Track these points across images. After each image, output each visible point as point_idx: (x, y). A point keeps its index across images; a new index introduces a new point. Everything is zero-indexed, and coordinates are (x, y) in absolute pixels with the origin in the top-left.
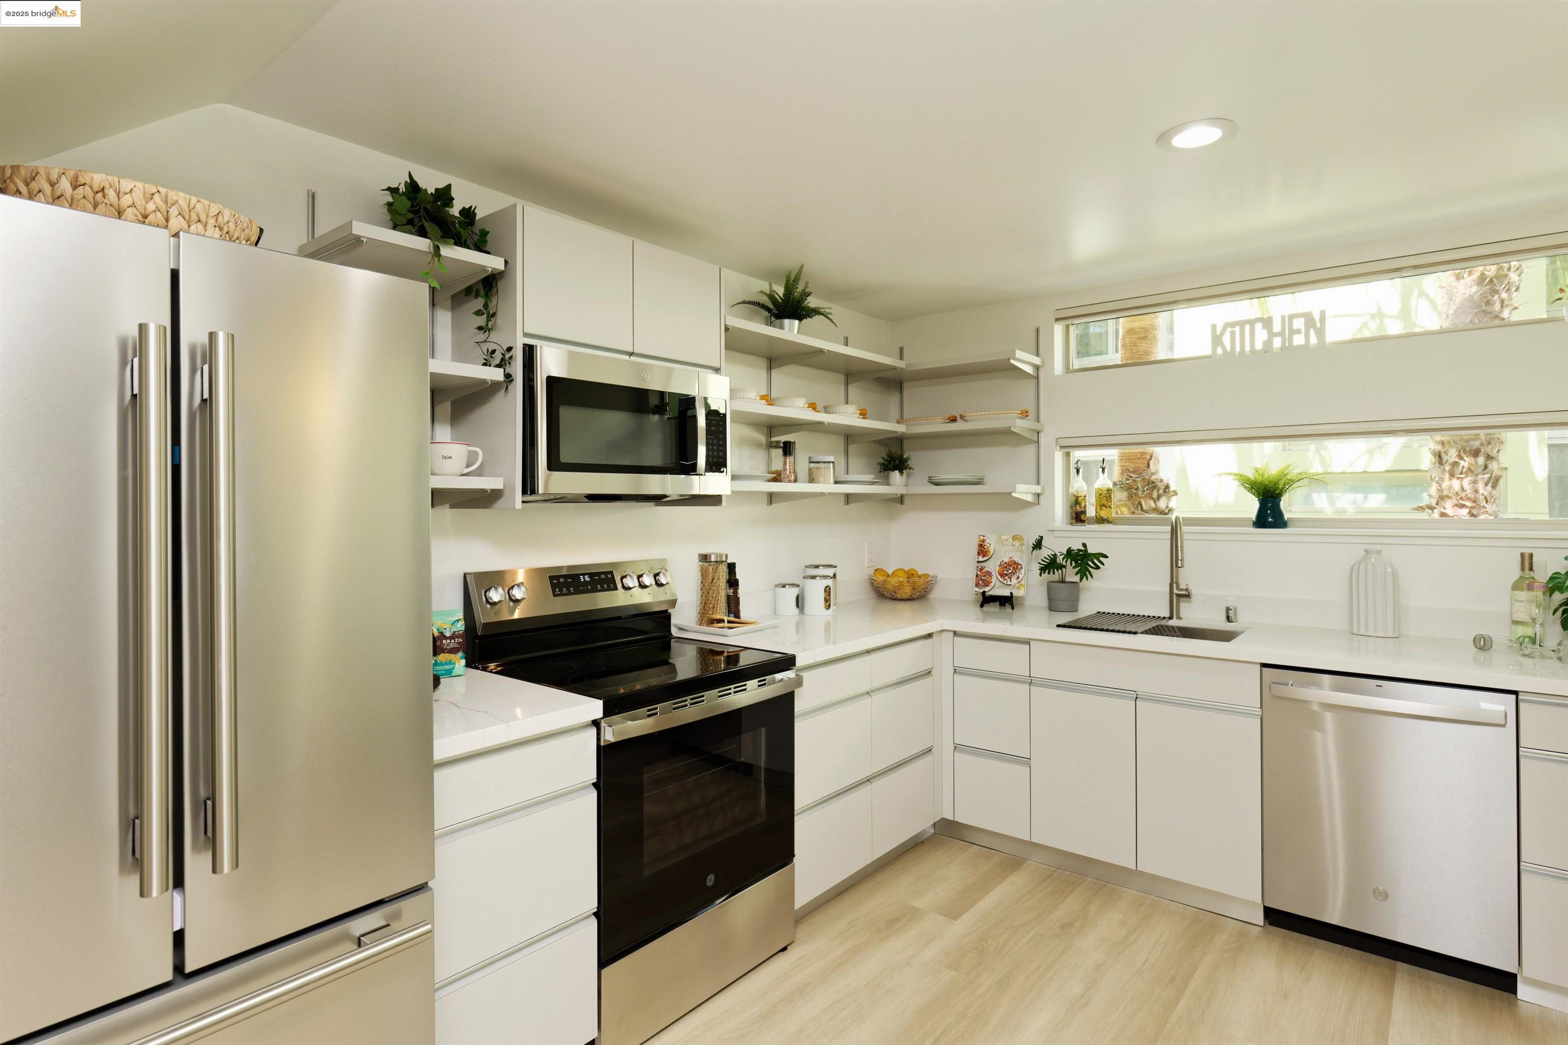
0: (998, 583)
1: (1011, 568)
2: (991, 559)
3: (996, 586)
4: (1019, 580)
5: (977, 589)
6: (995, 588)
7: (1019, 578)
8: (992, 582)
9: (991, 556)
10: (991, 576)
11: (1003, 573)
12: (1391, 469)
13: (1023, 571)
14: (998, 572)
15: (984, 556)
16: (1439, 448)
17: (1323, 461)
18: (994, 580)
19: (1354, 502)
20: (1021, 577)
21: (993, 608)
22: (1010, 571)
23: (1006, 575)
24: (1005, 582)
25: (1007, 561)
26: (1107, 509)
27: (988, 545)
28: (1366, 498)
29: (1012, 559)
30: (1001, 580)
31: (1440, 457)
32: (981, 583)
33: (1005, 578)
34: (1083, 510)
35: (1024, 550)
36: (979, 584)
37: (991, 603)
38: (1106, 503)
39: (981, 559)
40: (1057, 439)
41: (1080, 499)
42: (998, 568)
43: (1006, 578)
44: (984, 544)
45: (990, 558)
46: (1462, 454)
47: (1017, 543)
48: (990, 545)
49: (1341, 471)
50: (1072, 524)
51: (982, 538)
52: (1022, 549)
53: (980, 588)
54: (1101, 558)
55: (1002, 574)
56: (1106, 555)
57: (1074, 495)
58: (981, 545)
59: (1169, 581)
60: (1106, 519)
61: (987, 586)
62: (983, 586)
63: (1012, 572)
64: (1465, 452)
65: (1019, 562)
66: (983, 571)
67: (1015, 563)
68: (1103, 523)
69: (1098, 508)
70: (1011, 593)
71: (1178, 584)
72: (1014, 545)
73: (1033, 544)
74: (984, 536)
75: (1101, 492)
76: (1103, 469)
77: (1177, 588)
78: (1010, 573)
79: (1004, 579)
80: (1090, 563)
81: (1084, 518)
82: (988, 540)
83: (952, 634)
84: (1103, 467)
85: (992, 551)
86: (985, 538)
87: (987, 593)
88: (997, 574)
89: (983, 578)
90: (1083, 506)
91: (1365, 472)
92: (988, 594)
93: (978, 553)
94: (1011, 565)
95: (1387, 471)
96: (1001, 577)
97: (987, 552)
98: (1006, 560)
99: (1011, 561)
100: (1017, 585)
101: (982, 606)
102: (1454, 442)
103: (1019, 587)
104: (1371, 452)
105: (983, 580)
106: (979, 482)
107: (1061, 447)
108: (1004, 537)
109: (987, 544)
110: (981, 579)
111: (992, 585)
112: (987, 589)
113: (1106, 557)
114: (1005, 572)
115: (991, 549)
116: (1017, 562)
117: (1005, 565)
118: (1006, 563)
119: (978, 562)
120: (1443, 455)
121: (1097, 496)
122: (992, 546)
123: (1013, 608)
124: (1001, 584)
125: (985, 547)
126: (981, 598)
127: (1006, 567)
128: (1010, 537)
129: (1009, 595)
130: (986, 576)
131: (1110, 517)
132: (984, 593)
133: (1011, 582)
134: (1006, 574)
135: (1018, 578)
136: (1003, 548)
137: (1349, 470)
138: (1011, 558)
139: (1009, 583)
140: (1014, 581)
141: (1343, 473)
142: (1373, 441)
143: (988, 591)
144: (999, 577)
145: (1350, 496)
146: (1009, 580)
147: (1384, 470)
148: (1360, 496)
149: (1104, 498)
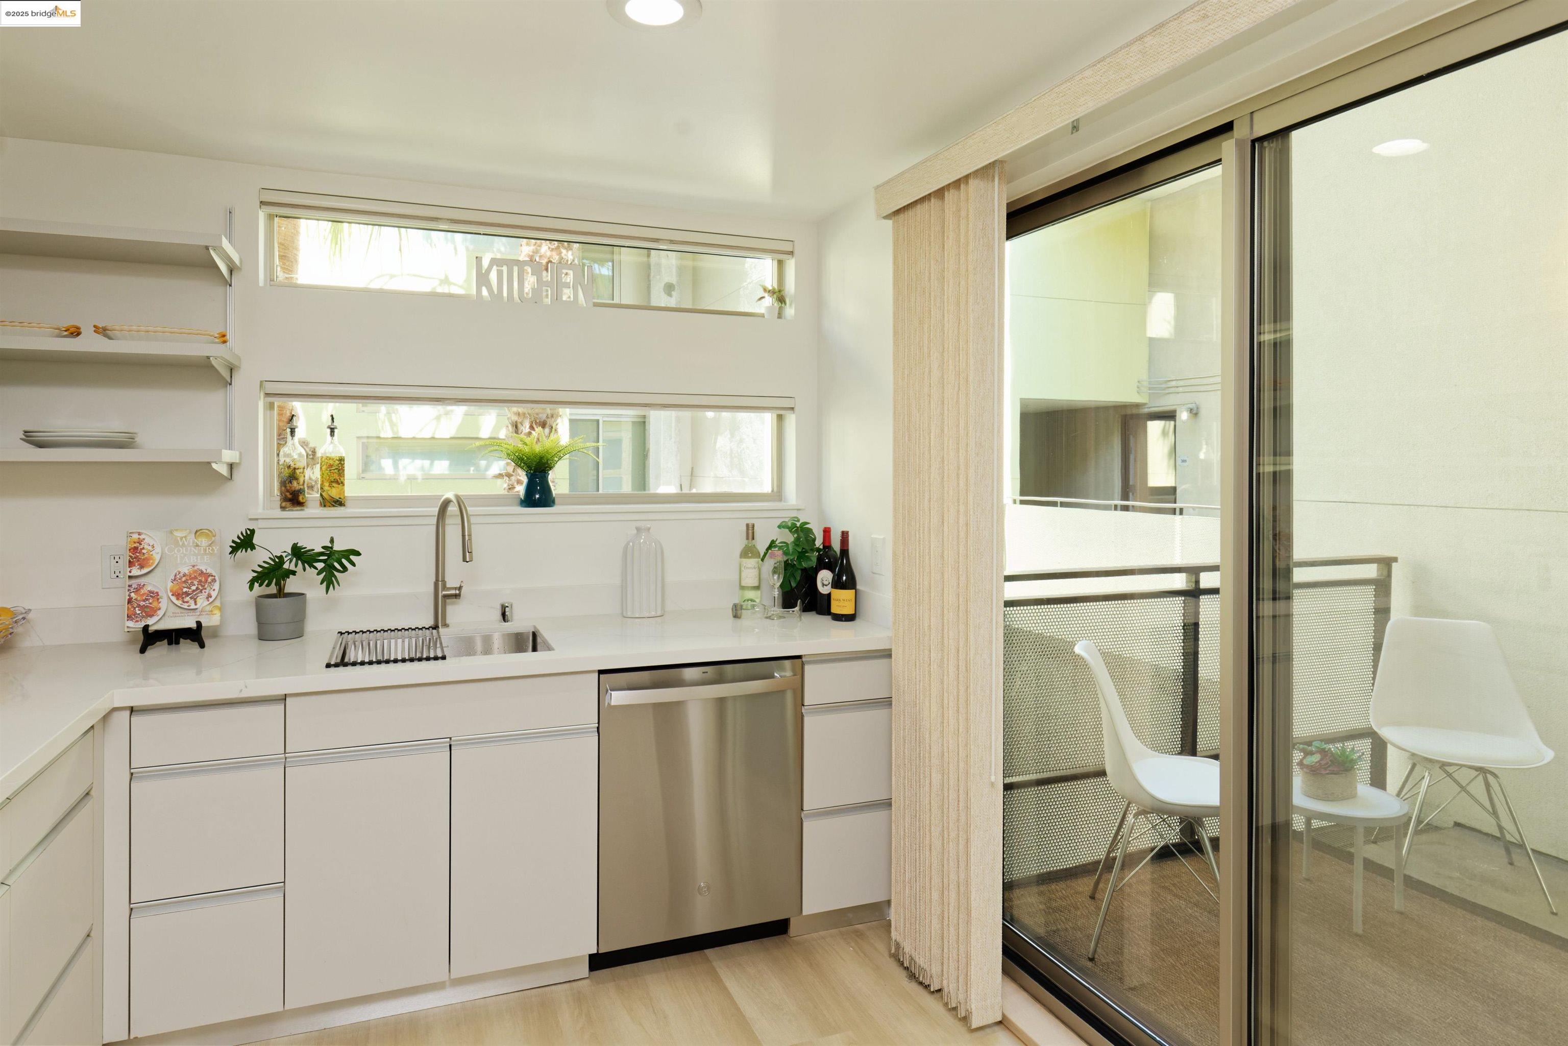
0: (172, 609)
1: (196, 583)
2: (156, 570)
3: (169, 613)
4: (211, 600)
5: (131, 624)
6: (166, 617)
7: (211, 597)
8: (160, 609)
9: (157, 565)
10: (158, 599)
11: (180, 592)
12: (456, 436)
13: (216, 586)
14: (171, 591)
15: (142, 567)
16: (515, 418)
17: (392, 425)
18: (164, 604)
19: (422, 468)
20: (214, 594)
21: (160, 650)
22: (194, 588)
23: (187, 594)
24: (185, 605)
25: (187, 572)
26: (340, 486)
27: (150, 548)
28: (432, 464)
29: (196, 568)
30: (179, 603)
31: (516, 427)
32: (138, 612)
33: (185, 600)
34: (302, 487)
35: (216, 552)
36: (135, 614)
37: (158, 643)
38: (338, 478)
39: (136, 571)
40: (261, 382)
41: (298, 471)
42: (170, 584)
43: (187, 599)
44: (142, 547)
45: (154, 568)
46: (534, 426)
47: (204, 542)
48: (153, 547)
49: (412, 437)
50: (283, 508)
51: (135, 536)
52: (213, 550)
53: (137, 621)
54: (352, 557)
55: (179, 594)
56: (358, 552)
57: (289, 467)
58: (136, 548)
59: (434, 580)
60: (338, 501)
61: (151, 616)
62: (143, 617)
63: (197, 588)
64: (536, 423)
65: (209, 571)
66: (142, 591)
67: (202, 573)
68: (334, 506)
69: (327, 484)
70: (199, 624)
71: (444, 582)
72: (197, 546)
73: (233, 542)
74: (140, 534)
75: (331, 462)
76: (332, 431)
77: (445, 587)
78: (194, 591)
79: (184, 602)
80: (336, 565)
81: (303, 499)
82: (148, 540)
83: (128, 713)
84: (332, 427)
85: (157, 557)
86: (142, 537)
87: (150, 629)
88: (170, 594)
89: (142, 603)
90: (301, 482)
91: (433, 438)
92: (152, 629)
93: (130, 561)
94: (195, 578)
95: (452, 438)
96: (178, 599)
97: (147, 559)
98: (185, 570)
99: (195, 571)
100: (208, 608)
101: (143, 650)
102: (528, 414)
103: (211, 611)
104: (438, 418)
105: (142, 608)
106: (126, 443)
107: (267, 395)
108: (178, 534)
109: (146, 546)
110: (139, 606)
111: (161, 613)
112: (150, 621)
113: (358, 554)
114: (185, 590)
115: (155, 555)
116: (205, 572)
117: (184, 579)
118: (184, 575)
119: (130, 577)
120: (519, 425)
121: (324, 468)
122: (158, 549)
123: (202, 646)
124: (179, 610)
125: (144, 551)
126: (141, 637)
127: (185, 582)
128: (190, 532)
129: (193, 625)
130: (147, 600)
131: (342, 497)
132: (146, 628)
133: (196, 604)
134: (186, 592)
135: (209, 596)
136: (179, 551)
137: (418, 436)
138: (194, 566)
139: (193, 606)
140: (202, 602)
141: (414, 438)
142: (439, 409)
143: (153, 625)
144: (174, 599)
145: (419, 462)
146: (192, 602)
147: (448, 437)
148: (427, 463)
149: (336, 471)
